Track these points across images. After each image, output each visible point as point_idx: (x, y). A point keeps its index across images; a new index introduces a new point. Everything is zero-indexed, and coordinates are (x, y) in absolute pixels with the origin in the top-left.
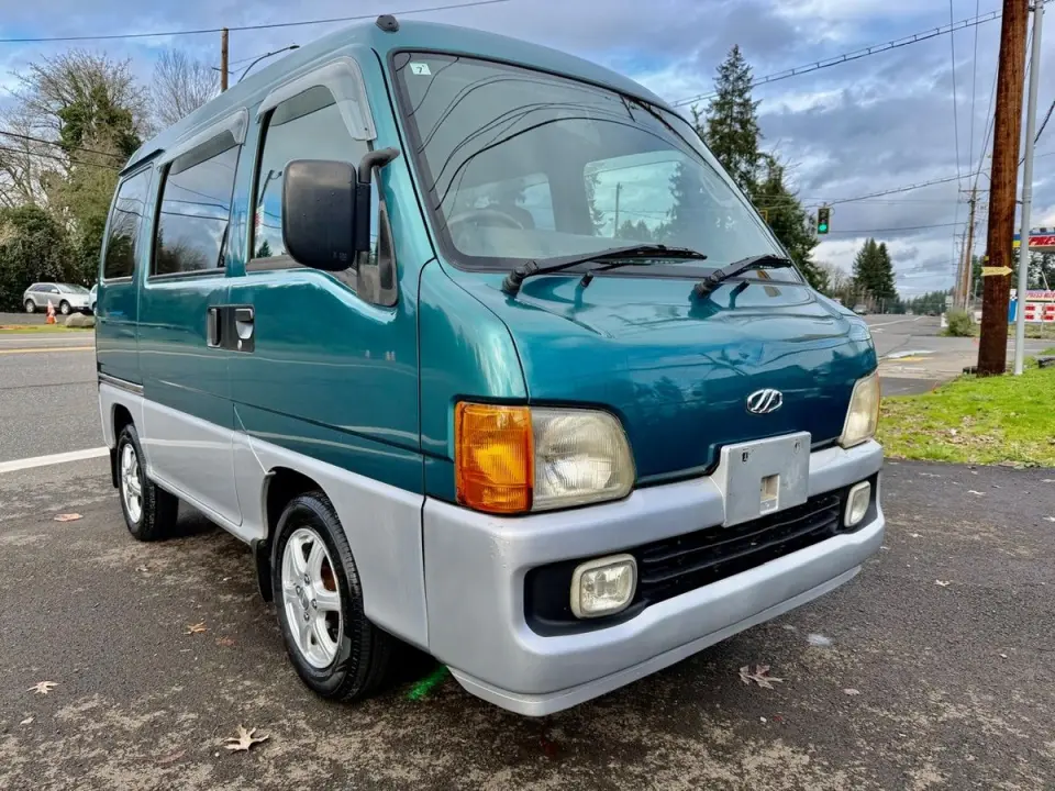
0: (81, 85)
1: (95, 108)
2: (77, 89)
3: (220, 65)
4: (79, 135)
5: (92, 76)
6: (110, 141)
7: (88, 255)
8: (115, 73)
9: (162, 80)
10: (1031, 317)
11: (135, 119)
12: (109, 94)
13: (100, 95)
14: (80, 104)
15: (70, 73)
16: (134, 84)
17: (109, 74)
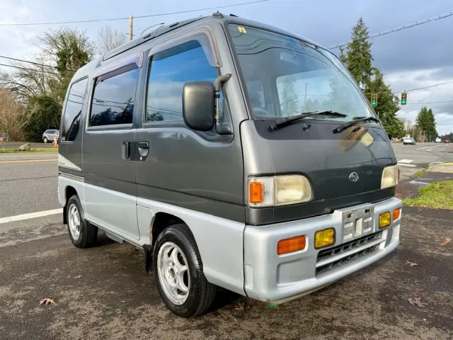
0: (66, 41)
1: (72, 52)
2: (64, 43)
3: (129, 32)
4: (65, 64)
5: (71, 38)
8: (81, 36)
9: (101, 39)
11: (89, 56)
12: (78, 46)
13: (74, 45)
14: (66, 50)
15: (62, 36)
16: (88, 41)
17: (78, 37)
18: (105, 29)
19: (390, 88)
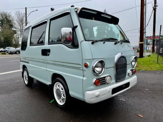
0: (3, 16)
1: (5, 20)
2: (2, 17)
3: (25, 13)
4: (3, 24)
5: (5, 15)
6: (8, 25)
7: (5, 43)
8: (9, 14)
9: (16, 15)
10: (149, 49)
11: (12, 21)
12: (8, 17)
13: (6, 18)
14: (3, 19)
15: (1, 14)
16: (12, 16)
17: (8, 14)
18: (17, 12)
19: (115, 32)
